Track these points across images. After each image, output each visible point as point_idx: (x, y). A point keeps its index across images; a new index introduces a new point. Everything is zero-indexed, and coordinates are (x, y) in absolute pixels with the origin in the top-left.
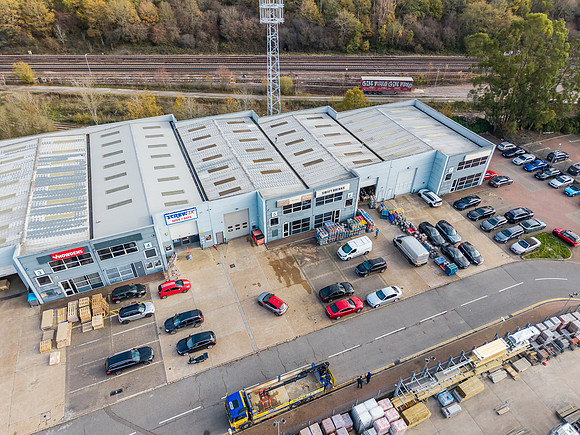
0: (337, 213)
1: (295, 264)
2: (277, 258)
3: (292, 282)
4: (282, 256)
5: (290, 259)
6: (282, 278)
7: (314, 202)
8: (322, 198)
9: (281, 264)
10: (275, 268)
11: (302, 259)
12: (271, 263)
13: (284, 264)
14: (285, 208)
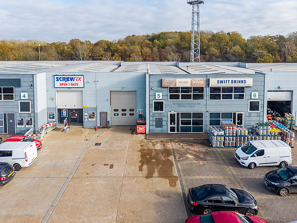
0: (240, 116)
1: (171, 158)
2: (152, 147)
3: (156, 174)
4: (159, 147)
5: (167, 152)
6: (145, 167)
7: (207, 93)
8: (218, 89)
9: (153, 154)
10: (142, 156)
11: (182, 155)
12: (141, 151)
13: (157, 154)
14: (172, 90)
